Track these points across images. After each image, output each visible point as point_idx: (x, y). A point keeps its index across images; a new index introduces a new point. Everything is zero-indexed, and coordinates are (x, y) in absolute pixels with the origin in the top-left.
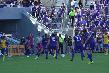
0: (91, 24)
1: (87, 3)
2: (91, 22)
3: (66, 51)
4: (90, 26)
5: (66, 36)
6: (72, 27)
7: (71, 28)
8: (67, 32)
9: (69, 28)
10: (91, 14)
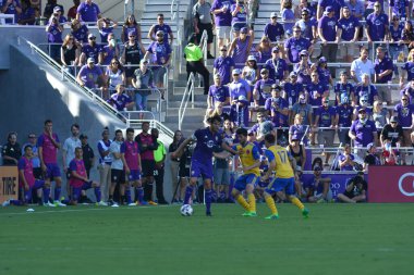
0: (273, 93)
1: (260, 14)
2: (274, 86)
3: (175, 194)
4: (270, 101)
5: (175, 138)
6: (202, 103)
7: (196, 106)
8: (180, 121)
9: (189, 106)
10: (274, 55)
